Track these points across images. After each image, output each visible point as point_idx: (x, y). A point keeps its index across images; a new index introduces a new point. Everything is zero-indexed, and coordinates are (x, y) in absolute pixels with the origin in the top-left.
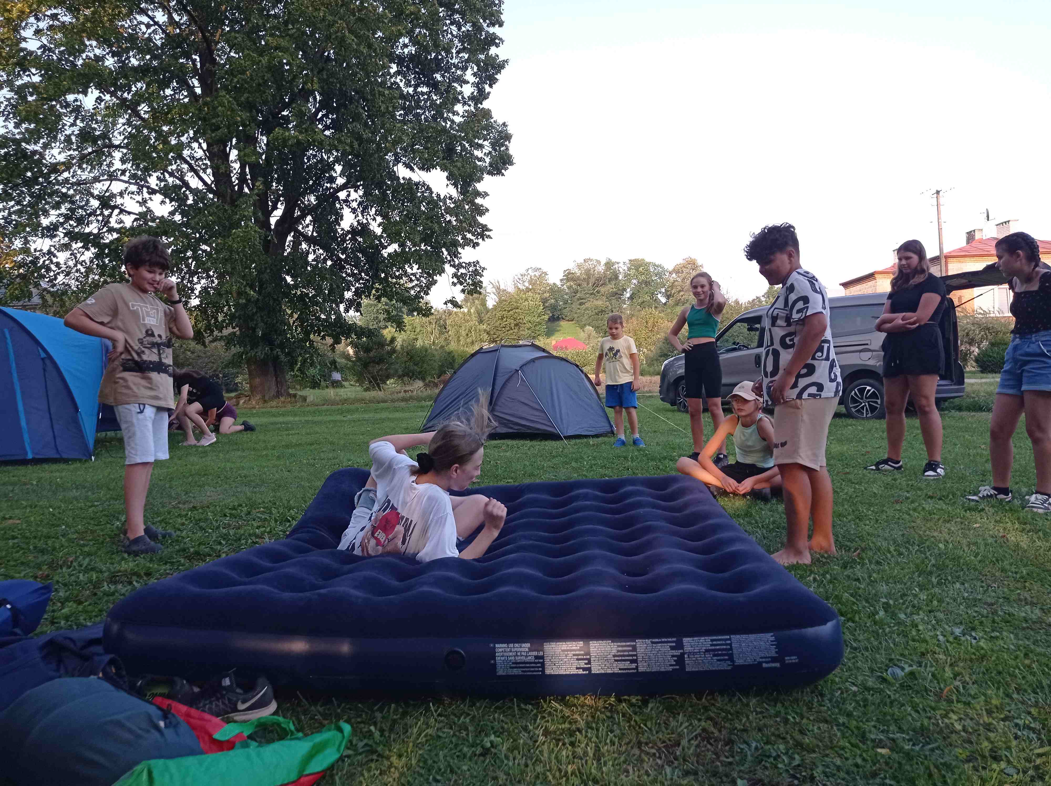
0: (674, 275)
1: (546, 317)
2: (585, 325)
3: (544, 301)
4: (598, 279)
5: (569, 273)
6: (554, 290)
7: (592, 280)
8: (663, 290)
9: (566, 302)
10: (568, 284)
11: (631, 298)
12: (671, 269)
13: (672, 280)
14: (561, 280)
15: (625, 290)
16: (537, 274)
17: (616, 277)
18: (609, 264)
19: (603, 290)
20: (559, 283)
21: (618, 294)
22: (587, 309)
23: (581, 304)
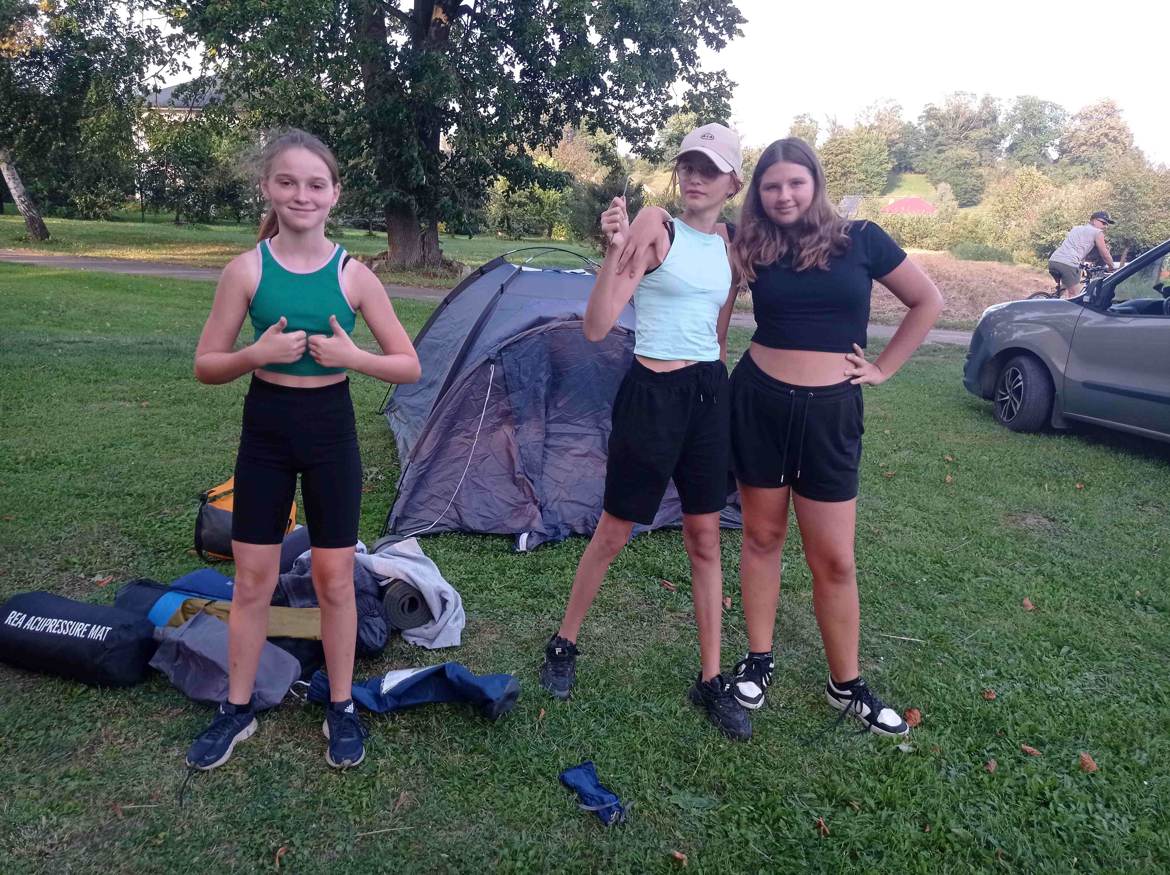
0: (1077, 122)
1: (890, 166)
2: (939, 181)
3: (891, 144)
4: (969, 120)
5: (931, 109)
6: (908, 131)
7: (961, 121)
8: (1057, 142)
9: (919, 148)
10: (928, 124)
11: (1011, 149)
12: (1074, 112)
13: (1073, 128)
14: (920, 118)
15: (1003, 137)
16: (890, 106)
17: (995, 119)
18: (987, 101)
19: (973, 134)
20: (915, 122)
21: (992, 143)
22: (946, 159)
23: (940, 152)
